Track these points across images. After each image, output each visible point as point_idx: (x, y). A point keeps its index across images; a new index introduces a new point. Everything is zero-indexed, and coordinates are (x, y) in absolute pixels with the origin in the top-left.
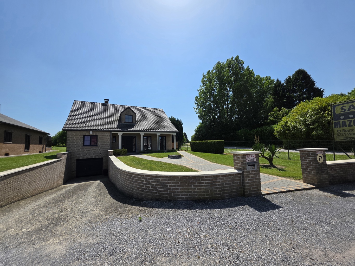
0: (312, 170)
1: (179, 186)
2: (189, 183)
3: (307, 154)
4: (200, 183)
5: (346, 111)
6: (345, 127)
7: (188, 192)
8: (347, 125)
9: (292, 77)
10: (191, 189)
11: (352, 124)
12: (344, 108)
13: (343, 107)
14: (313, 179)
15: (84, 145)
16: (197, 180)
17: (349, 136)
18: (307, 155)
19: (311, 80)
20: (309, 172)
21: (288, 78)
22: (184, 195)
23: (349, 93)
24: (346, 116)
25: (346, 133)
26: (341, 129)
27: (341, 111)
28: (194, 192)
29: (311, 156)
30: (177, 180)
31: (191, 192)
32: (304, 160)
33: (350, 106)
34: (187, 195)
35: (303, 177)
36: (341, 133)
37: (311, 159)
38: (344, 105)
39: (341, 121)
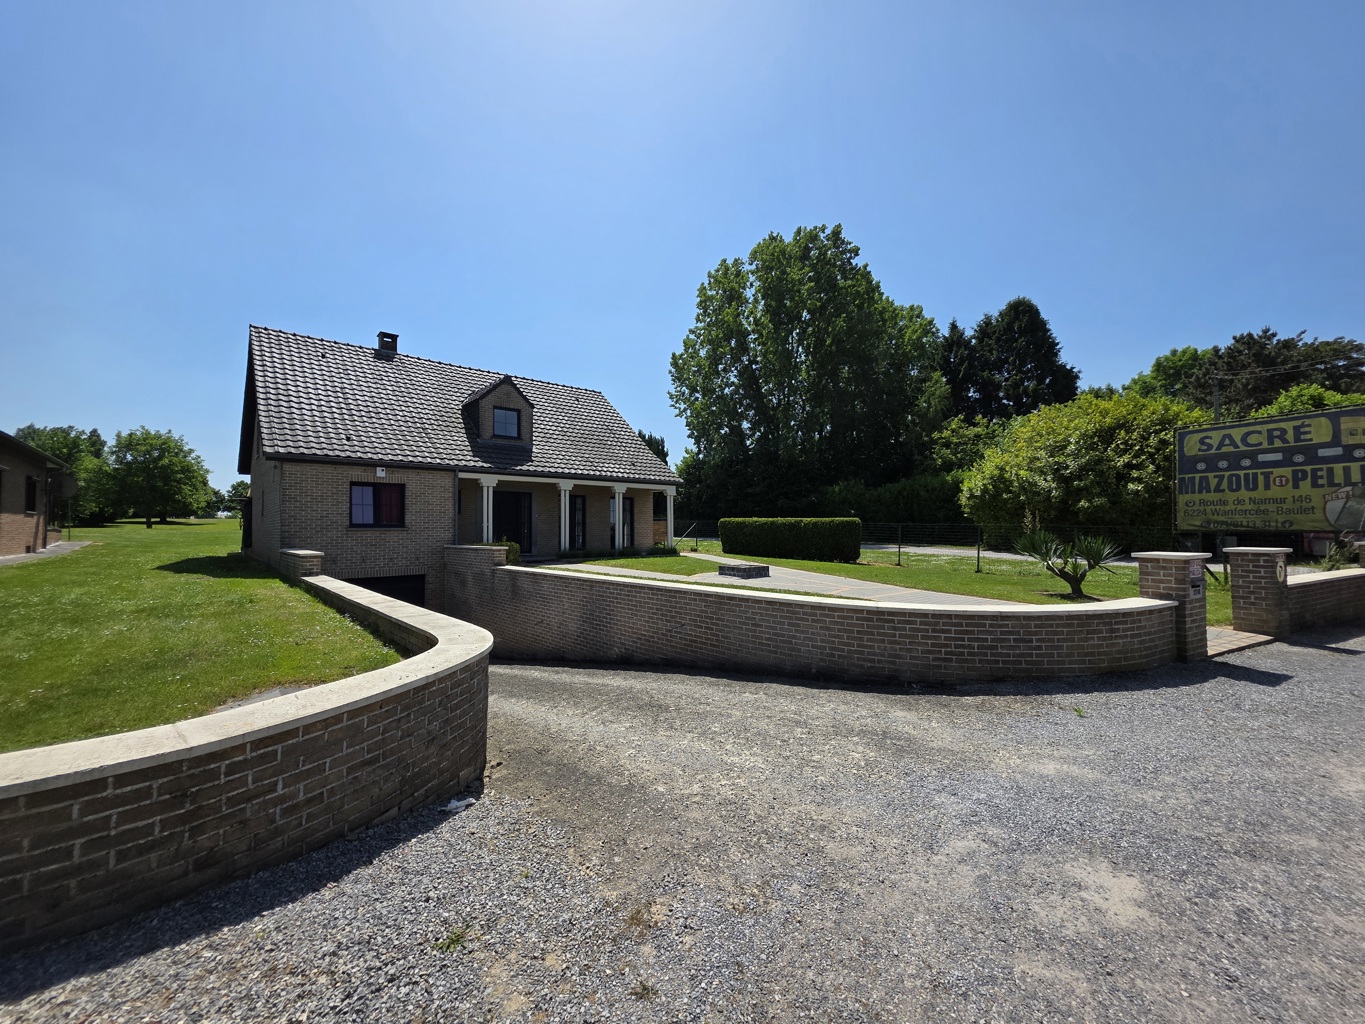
0: (1264, 599)
1: (1065, 640)
2: (1088, 632)
3: (1250, 561)
4: (1112, 631)
5: (1213, 451)
6: (1207, 492)
7: (1087, 654)
8: (1212, 487)
9: (998, 321)
10: (1093, 646)
11: (1224, 485)
12: (1207, 441)
13: (1207, 437)
14: (1264, 621)
15: (352, 525)
16: (1105, 624)
17: (1215, 517)
18: (1251, 565)
19: (1050, 337)
20: (1253, 604)
21: (985, 323)
22: (1076, 662)
23: (1124, 388)
24: (1212, 463)
25: (1208, 509)
26: (1197, 497)
27: (1200, 450)
28: (1100, 654)
29: (1262, 567)
30: (1058, 626)
31: (1092, 654)
32: (1242, 577)
33: (1225, 437)
34: (1084, 662)
35: (1234, 618)
36: (1195, 508)
37: (1262, 574)
38: (1209, 434)
39: (1198, 476)
